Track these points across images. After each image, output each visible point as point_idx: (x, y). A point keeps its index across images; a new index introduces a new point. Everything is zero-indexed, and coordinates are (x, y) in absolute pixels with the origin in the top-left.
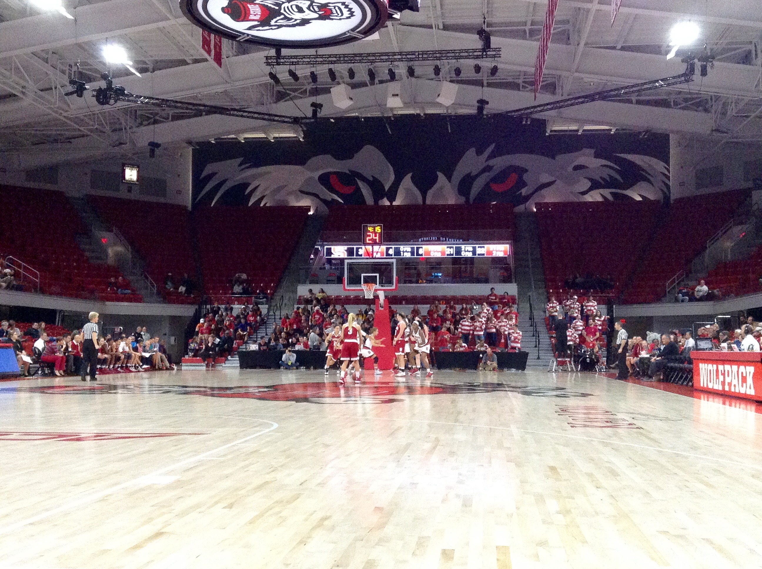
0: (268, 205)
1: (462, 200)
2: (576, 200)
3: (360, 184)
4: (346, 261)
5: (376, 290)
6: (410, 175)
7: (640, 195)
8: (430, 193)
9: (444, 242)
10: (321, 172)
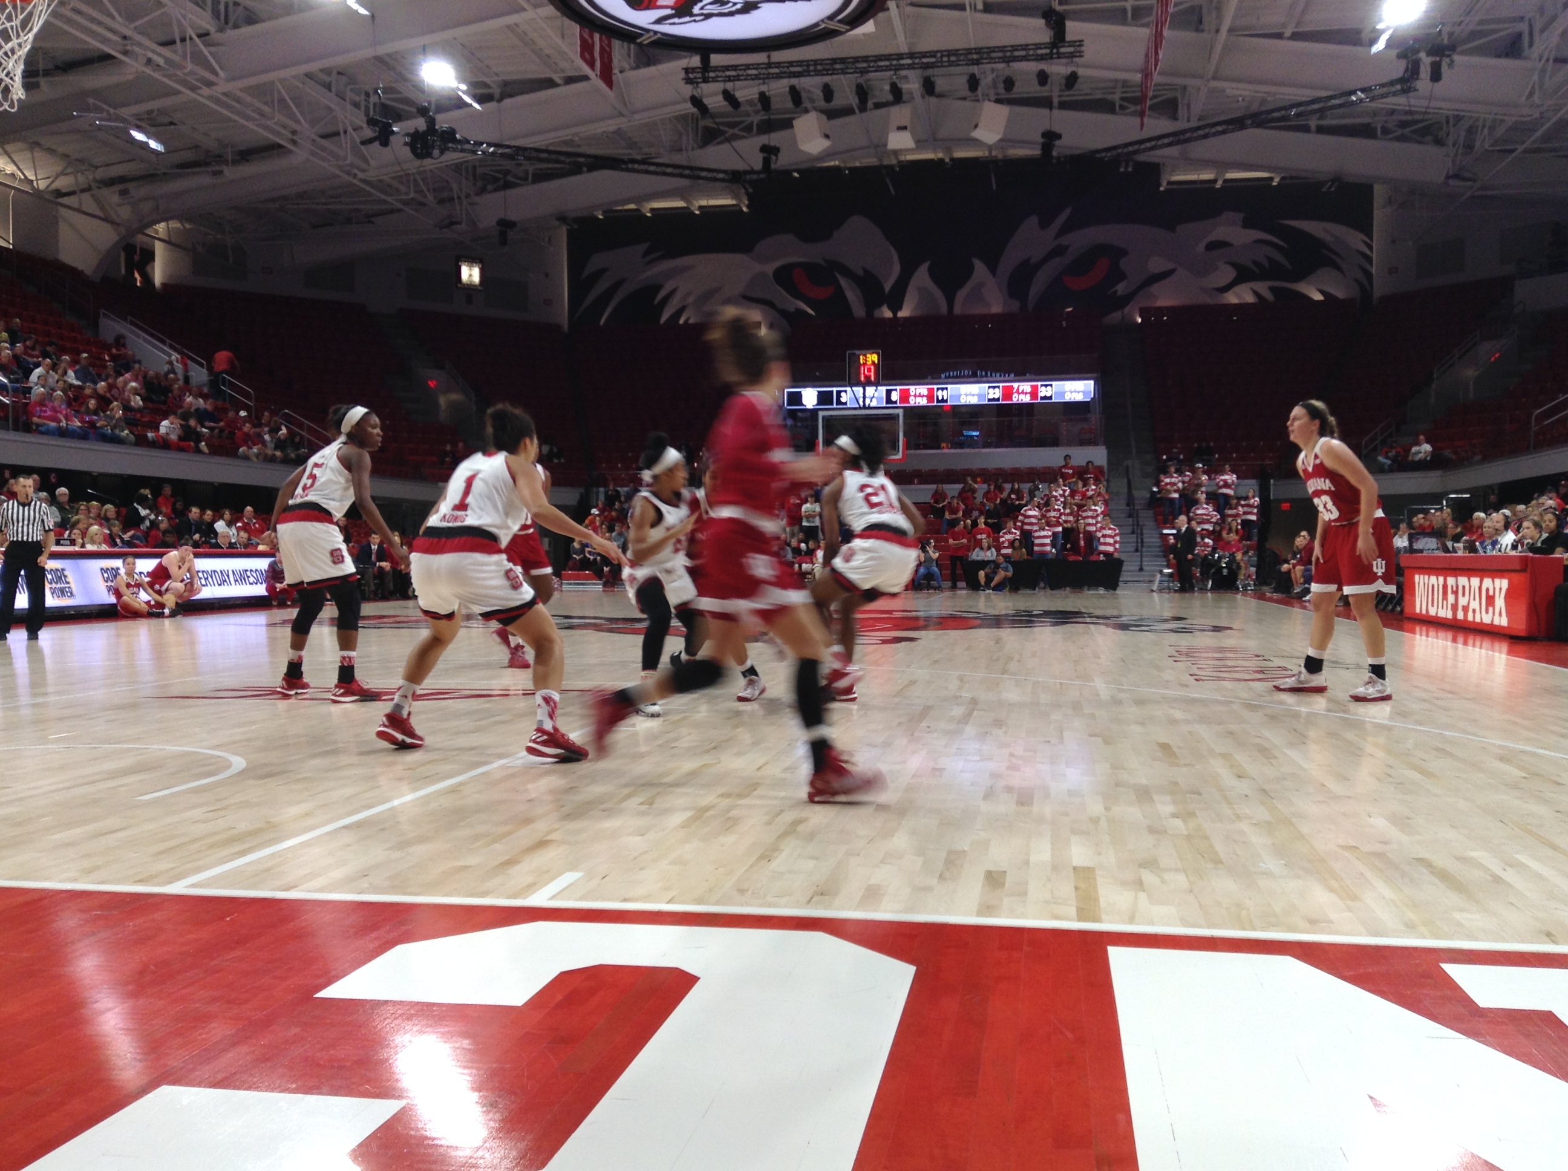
0: (691, 321)
1: (1015, 306)
2: (1209, 301)
3: (843, 282)
4: (821, 414)
6: (926, 265)
7: (1322, 292)
8: (961, 295)
9: (984, 379)
10: (777, 264)
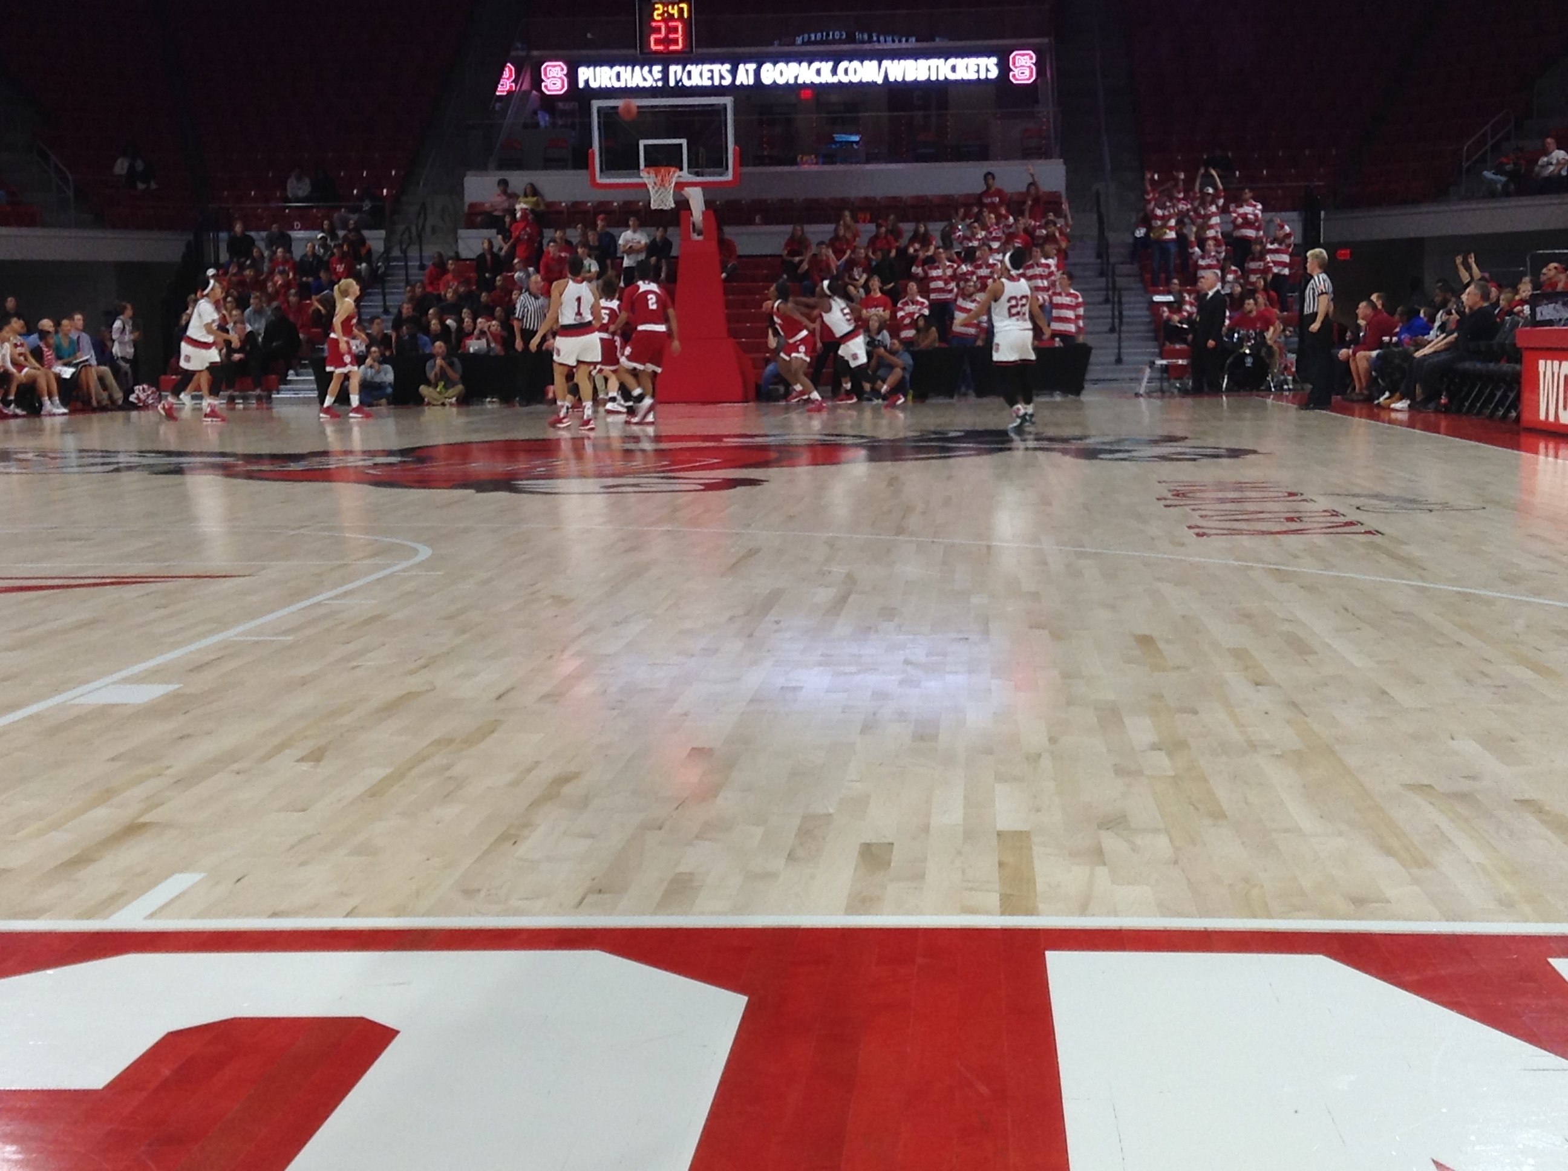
4: (596, 104)
5: (680, 186)
9: (867, 46)
